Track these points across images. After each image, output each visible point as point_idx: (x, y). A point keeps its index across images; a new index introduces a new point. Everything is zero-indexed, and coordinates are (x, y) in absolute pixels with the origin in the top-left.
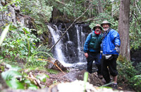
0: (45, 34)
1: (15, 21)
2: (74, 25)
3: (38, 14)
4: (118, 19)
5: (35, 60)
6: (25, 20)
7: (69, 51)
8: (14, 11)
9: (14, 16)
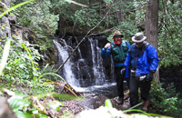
0: (50, 51)
1: (10, 35)
2: (87, 39)
3: (40, 25)
4: (143, 30)
5: (38, 84)
6: (23, 34)
7: (83, 71)
8: (8, 22)
9: (8, 28)
